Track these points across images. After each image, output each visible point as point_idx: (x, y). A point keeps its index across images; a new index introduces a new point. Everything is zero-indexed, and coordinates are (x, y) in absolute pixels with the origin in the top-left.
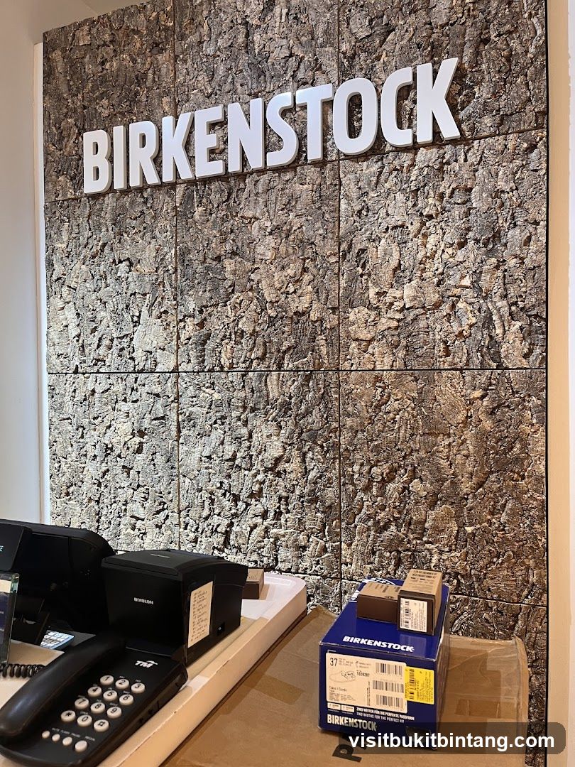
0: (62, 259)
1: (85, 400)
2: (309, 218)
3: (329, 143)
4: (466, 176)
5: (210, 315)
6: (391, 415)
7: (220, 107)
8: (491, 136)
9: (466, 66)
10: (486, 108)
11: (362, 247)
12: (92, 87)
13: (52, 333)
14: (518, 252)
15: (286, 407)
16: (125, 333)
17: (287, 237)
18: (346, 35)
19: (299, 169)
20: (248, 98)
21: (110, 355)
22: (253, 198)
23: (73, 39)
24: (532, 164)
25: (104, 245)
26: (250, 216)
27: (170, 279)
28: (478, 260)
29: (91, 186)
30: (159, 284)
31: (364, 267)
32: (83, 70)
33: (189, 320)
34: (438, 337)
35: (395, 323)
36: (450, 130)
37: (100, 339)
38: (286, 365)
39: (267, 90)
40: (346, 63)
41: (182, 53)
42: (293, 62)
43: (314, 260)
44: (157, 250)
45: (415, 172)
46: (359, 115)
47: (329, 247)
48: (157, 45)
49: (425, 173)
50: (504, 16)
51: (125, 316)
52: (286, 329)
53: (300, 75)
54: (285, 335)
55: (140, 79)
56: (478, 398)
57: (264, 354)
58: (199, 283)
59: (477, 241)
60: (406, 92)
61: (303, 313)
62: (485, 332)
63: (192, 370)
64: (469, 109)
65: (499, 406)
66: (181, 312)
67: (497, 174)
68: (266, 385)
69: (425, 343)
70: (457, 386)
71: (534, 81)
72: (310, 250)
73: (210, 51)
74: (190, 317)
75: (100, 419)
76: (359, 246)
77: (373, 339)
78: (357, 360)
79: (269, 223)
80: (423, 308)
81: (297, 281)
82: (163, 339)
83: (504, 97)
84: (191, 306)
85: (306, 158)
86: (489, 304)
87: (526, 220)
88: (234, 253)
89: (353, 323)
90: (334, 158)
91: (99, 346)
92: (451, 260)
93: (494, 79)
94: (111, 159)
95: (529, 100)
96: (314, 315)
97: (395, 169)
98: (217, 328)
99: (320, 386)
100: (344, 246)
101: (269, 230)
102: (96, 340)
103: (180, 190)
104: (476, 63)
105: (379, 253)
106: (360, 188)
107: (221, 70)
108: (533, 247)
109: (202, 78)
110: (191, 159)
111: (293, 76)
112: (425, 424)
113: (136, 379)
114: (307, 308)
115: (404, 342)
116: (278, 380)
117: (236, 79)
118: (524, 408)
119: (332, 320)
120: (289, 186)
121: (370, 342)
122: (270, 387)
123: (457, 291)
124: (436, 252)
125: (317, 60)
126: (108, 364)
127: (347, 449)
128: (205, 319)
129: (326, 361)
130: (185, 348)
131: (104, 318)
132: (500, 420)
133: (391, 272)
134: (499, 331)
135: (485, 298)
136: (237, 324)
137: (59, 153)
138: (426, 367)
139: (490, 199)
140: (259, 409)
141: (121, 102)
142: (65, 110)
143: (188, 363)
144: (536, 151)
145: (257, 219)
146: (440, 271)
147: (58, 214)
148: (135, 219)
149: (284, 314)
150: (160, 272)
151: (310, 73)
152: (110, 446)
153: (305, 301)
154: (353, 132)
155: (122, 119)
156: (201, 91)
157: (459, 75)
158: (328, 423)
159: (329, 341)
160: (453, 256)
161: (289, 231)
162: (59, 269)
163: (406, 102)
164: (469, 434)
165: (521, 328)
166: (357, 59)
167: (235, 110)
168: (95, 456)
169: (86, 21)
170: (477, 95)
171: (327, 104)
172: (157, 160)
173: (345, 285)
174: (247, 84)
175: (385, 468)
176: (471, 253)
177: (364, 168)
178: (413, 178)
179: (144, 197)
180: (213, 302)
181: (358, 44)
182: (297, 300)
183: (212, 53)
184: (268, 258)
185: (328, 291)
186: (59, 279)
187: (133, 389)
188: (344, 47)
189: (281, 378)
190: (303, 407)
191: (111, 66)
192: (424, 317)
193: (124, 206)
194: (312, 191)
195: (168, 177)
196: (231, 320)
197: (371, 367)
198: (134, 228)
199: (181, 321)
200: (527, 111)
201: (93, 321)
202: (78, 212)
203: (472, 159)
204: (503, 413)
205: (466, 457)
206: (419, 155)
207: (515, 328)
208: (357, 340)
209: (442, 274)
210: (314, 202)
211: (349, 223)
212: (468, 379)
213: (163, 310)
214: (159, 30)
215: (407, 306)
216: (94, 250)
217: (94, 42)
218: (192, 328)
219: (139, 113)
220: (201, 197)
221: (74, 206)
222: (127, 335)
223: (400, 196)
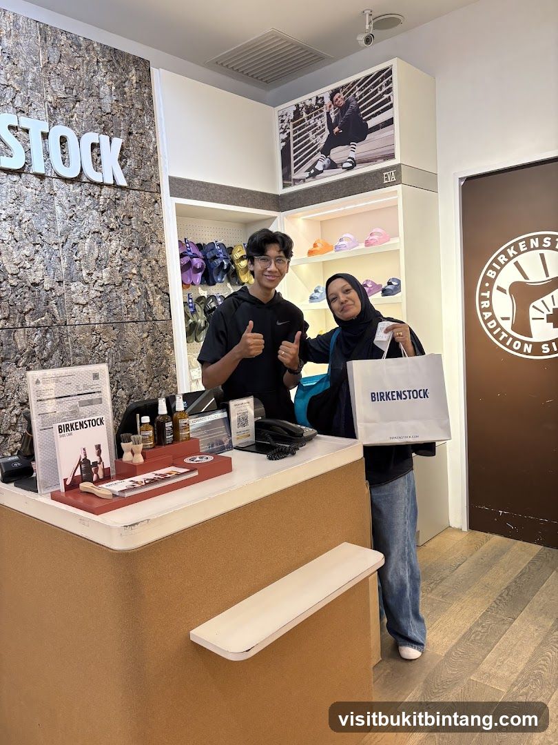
2: (35, 214)
4: (129, 209)
6: (103, 352)
8: (138, 190)
9: (125, 146)
10: (135, 174)
11: (75, 242)
14: (156, 258)
15: (32, 354)
17: (20, 225)
19: (23, 175)
24: (156, 211)
28: (139, 259)
31: (76, 255)
34: (123, 303)
35: (99, 294)
36: (122, 182)
38: (28, 323)
40: (52, 111)
42: (10, 91)
45: (102, 200)
47: (52, 238)
49: (108, 202)
52: (27, 295)
53: (18, 103)
56: (146, 337)
57: (9, 315)
59: (137, 248)
61: (39, 284)
62: (145, 300)
65: (155, 341)
67: (142, 212)
68: (14, 339)
69: (117, 306)
70: (135, 332)
71: (154, 167)
72: (40, 239)
76: (73, 241)
77: (87, 303)
78: (79, 318)
80: (114, 285)
81: (31, 260)
83: (142, 170)
85: (29, 169)
86: (146, 285)
87: (157, 241)
89: (74, 293)
90: (49, 175)
92: (126, 257)
93: (137, 158)
95: (153, 176)
96: (47, 286)
99: (56, 337)
100: (63, 239)
105: (86, 247)
106: (69, 201)
111: (12, 102)
112: (122, 355)
114: (41, 280)
115: (105, 306)
116: (24, 335)
118: (165, 341)
119: (58, 290)
120: (16, 186)
121: (85, 305)
122: (18, 341)
123: (130, 276)
124: (116, 251)
125: (29, 98)
129: (58, 320)
132: (157, 349)
133: (94, 261)
134: (151, 300)
135: (143, 281)
138: (119, 321)
139: (141, 226)
140: (9, 359)
144: (157, 204)
146: (120, 263)
149: (24, 284)
151: (26, 106)
153: (40, 274)
158: (63, 362)
159: (59, 305)
160: (126, 255)
164: (144, 358)
165: (161, 298)
166: (59, 111)
170: (129, 164)
173: (66, 266)
176: (134, 255)
177: (71, 188)
178: (101, 203)
181: (58, 101)
182: (33, 274)
185: (55, 269)
189: (26, 333)
190: (45, 353)
192: (114, 290)
194: (35, 194)
197: (88, 322)
200: (153, 182)
203: (130, 201)
204: (157, 344)
205: (143, 371)
206: (103, 190)
207: (157, 299)
208: (78, 304)
209: (121, 265)
210: (37, 203)
211: (65, 224)
212: (140, 327)
215: (105, 284)
223: (95, 213)
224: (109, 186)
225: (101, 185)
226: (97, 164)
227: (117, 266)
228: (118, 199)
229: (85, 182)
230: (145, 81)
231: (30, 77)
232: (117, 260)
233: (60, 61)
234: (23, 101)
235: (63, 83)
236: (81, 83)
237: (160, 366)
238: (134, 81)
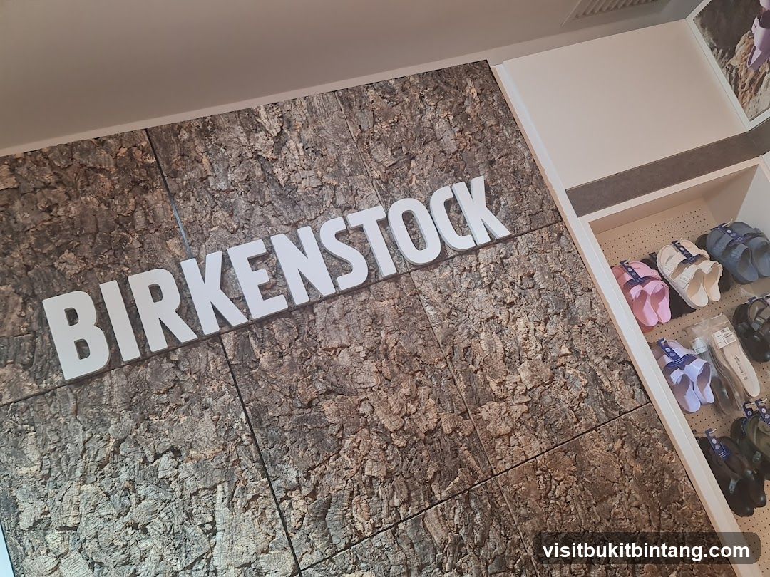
2: (402, 331)
3: (395, 258)
4: (525, 265)
5: (322, 475)
6: (563, 498)
7: (259, 240)
8: (528, 232)
10: (516, 212)
11: (466, 346)
12: (37, 240)
14: (591, 316)
15: (459, 544)
16: (195, 556)
17: (386, 356)
18: (372, 163)
19: (372, 287)
20: (288, 228)
22: (331, 327)
24: (566, 247)
25: (120, 443)
26: (336, 346)
27: (248, 452)
28: (566, 330)
29: (72, 367)
30: (233, 465)
31: (473, 363)
32: (12, 221)
33: (295, 496)
34: (565, 406)
35: (525, 408)
36: (502, 231)
38: (438, 496)
39: (309, 218)
40: (384, 188)
41: (181, 191)
42: (327, 191)
44: (215, 422)
45: (483, 269)
47: (434, 355)
48: (137, 183)
49: (492, 268)
50: (498, 143)
51: (189, 530)
52: (424, 454)
53: (341, 200)
54: (425, 462)
55: (126, 222)
56: (620, 448)
57: (409, 494)
58: (293, 443)
59: (558, 314)
60: (451, 204)
61: (436, 430)
62: (598, 388)
63: (322, 559)
65: (637, 449)
66: (279, 488)
67: (546, 259)
68: (426, 530)
69: (558, 416)
70: (601, 444)
71: (540, 189)
72: (417, 363)
73: (222, 185)
74: (295, 489)
76: (463, 346)
77: (513, 429)
78: (509, 457)
79: (361, 348)
80: (543, 383)
81: (415, 399)
82: (263, 536)
83: (525, 202)
84: (292, 474)
85: (377, 275)
86: (590, 364)
87: (582, 290)
88: (329, 392)
89: (488, 421)
90: (404, 271)
92: (545, 335)
93: (512, 190)
95: (543, 202)
96: (447, 428)
97: (465, 270)
98: (339, 487)
99: (484, 502)
100: (449, 349)
101: (363, 355)
103: (229, 340)
105: (483, 347)
106: (440, 292)
107: (243, 203)
108: (597, 309)
109: (220, 214)
111: (333, 203)
112: (593, 492)
114: (437, 423)
115: (541, 422)
116: (438, 517)
117: (265, 212)
118: (655, 441)
119: (466, 426)
120: (368, 306)
121: (511, 434)
122: (432, 530)
123: (562, 360)
124: (528, 332)
125: (351, 187)
128: (317, 484)
129: (479, 472)
130: (300, 533)
132: (645, 460)
133: (501, 361)
134: (607, 383)
135: (584, 359)
136: (363, 473)
138: (569, 438)
139: (551, 279)
140: (428, 564)
141: (97, 253)
143: (312, 551)
144: (563, 238)
146: (540, 347)
148: (167, 392)
149: (415, 438)
150: (230, 447)
151: (351, 199)
153: (432, 414)
154: (418, 243)
156: (223, 227)
158: (508, 540)
159: (473, 448)
160: (545, 332)
161: (386, 350)
162: (31, 509)
164: (630, 484)
165: (620, 375)
166: (392, 183)
167: (281, 242)
170: (503, 203)
171: (384, 224)
173: (465, 386)
174: (282, 215)
176: (557, 325)
177: (437, 274)
178: (483, 275)
179: (172, 361)
180: (322, 458)
181: (387, 171)
182: (423, 418)
183: (224, 188)
184: (374, 384)
185: (451, 398)
186: (36, 523)
188: (376, 174)
189: (440, 514)
190: (477, 535)
191: (67, 212)
192: (545, 392)
193: (141, 381)
194: (394, 305)
195: (210, 328)
196: (354, 470)
197: (523, 458)
198: (167, 404)
199: (282, 500)
200: (546, 210)
201: (127, 563)
202: (51, 410)
203: (523, 252)
204: (644, 452)
205: (638, 507)
206: (480, 255)
207: (616, 377)
208: (499, 436)
209: (542, 349)
210: (400, 315)
211: (444, 326)
212: (605, 433)
213: (249, 497)
214: (137, 167)
215: (529, 388)
216: (102, 455)
217: (24, 184)
218: (301, 502)
219: (133, 262)
220: (262, 341)
221: (41, 405)
222: (201, 558)
223: (480, 293)
224: (486, 246)
225: (475, 250)
226: (461, 225)
227: (537, 353)
228: (505, 258)
229: (453, 257)
230: (490, 85)
231: (345, 162)
232: (534, 344)
233: (375, 123)
234: (345, 194)
235: (387, 146)
236: (409, 134)
237: (662, 488)
238: (475, 94)
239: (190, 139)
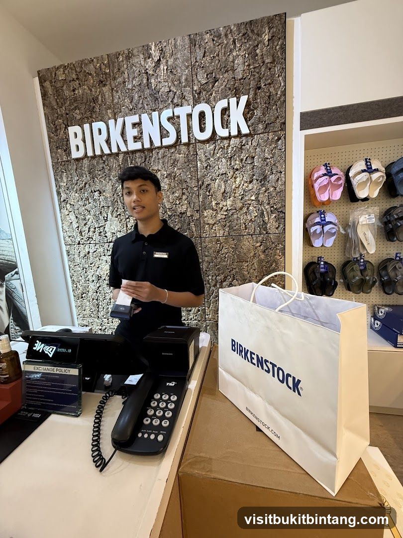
0: (65, 190)
1: (85, 256)
2: (184, 170)
3: (191, 135)
4: (252, 151)
6: (224, 255)
7: (138, 115)
8: (262, 133)
9: (251, 100)
10: (260, 121)
11: (209, 183)
12: (70, 103)
13: (65, 226)
14: (274, 185)
16: (101, 225)
17: (174, 179)
18: (196, 82)
19: (177, 147)
20: (151, 112)
21: (95, 236)
22: (157, 161)
23: (55, 76)
24: (279, 146)
25: (86, 184)
26: (156, 169)
27: (120, 199)
28: (258, 189)
29: (75, 154)
30: (115, 202)
31: (209, 192)
32: (63, 94)
33: (131, 218)
34: (242, 222)
35: (224, 216)
36: (245, 130)
37: (89, 228)
39: (160, 108)
40: (197, 96)
41: (116, 87)
42: (171, 94)
43: (187, 189)
44: (113, 186)
45: (230, 149)
46: (204, 122)
47: (193, 183)
48: (102, 82)
49: (234, 149)
50: (268, 75)
51: (100, 217)
52: (177, 220)
53: (175, 101)
54: (176, 223)
55: (95, 100)
56: (258, 246)
59: (257, 180)
60: (225, 111)
61: (184, 213)
62: (261, 219)
64: (252, 121)
65: (266, 249)
67: (265, 151)
69: (237, 224)
70: (250, 242)
71: (280, 108)
72: (185, 185)
73: (130, 86)
75: (93, 264)
76: (207, 183)
77: (215, 223)
78: (209, 233)
79: (165, 173)
80: (236, 209)
81: (180, 199)
82: (120, 227)
83: (267, 115)
85: (181, 141)
86: (263, 207)
87: (277, 171)
89: (206, 217)
90: (193, 142)
91: (89, 231)
92: (247, 188)
93: (263, 107)
94: (84, 141)
95: (278, 117)
96: (189, 214)
97: (221, 148)
100: (200, 183)
101: (165, 176)
102: (87, 229)
103: (121, 157)
104: (255, 99)
105: (216, 186)
106: (206, 156)
107: (136, 97)
108: (280, 183)
109: (127, 101)
110: (125, 141)
111: (172, 101)
112: (238, 258)
113: (109, 246)
114: (185, 211)
115: (228, 224)
117: (144, 102)
118: (277, 249)
119: (197, 216)
120: (173, 155)
121: (213, 225)
123: (249, 202)
124: (240, 185)
125: (183, 94)
126: (94, 239)
127: (206, 270)
129: (195, 234)
131: (90, 218)
132: (267, 255)
133: (221, 194)
134: (266, 218)
135: (261, 205)
137: (56, 137)
138: (237, 234)
139: (262, 162)
141: (86, 111)
142: (57, 115)
144: (280, 141)
145: (159, 171)
146: (242, 193)
147: (60, 169)
148: (100, 171)
149: (175, 214)
150: (115, 196)
151: (180, 100)
152: (100, 276)
153: (184, 207)
154: (202, 130)
155: (88, 121)
156: (127, 107)
157: (248, 104)
159: (196, 225)
160: (247, 187)
162: (64, 196)
163: (225, 116)
164: (255, 261)
165: (275, 217)
166: (202, 94)
167: (145, 117)
168: (93, 281)
169: (61, 65)
170: (256, 114)
171: (189, 116)
172: (108, 141)
173: (202, 200)
174: (150, 104)
175: (222, 276)
176: (255, 185)
177: (208, 147)
178: (229, 152)
179: (103, 160)
181: (202, 87)
182: (180, 207)
183: (131, 88)
185: (194, 203)
186: (65, 200)
187: (108, 250)
188: (195, 88)
191: (79, 92)
192: (236, 213)
193: (93, 165)
194: (184, 157)
195: (115, 150)
197: (215, 235)
198: (100, 175)
199: (127, 218)
200: (277, 122)
201: (85, 220)
202: (70, 167)
203: (254, 144)
204: (269, 252)
205: (255, 270)
206: (231, 141)
207: (273, 217)
208: (208, 224)
209: (243, 195)
210: (185, 163)
211: (202, 172)
212: (255, 238)
213: (118, 214)
214: (102, 74)
215: (229, 209)
216: (81, 186)
217: (67, 78)
218: (132, 221)
219: (96, 118)
220: (132, 160)
221: (68, 165)
222: (102, 226)
223: (224, 160)
224: (235, 137)
225: (229, 138)
226: (225, 124)
227: (240, 196)
228: (244, 145)
229: (218, 140)
230: (279, 34)
231: (183, 80)
232: (240, 191)
233: (204, 56)
234: (178, 98)
235: (205, 72)
236: (219, 65)
237: (270, 267)
238: (267, 39)
239: (122, 61)
